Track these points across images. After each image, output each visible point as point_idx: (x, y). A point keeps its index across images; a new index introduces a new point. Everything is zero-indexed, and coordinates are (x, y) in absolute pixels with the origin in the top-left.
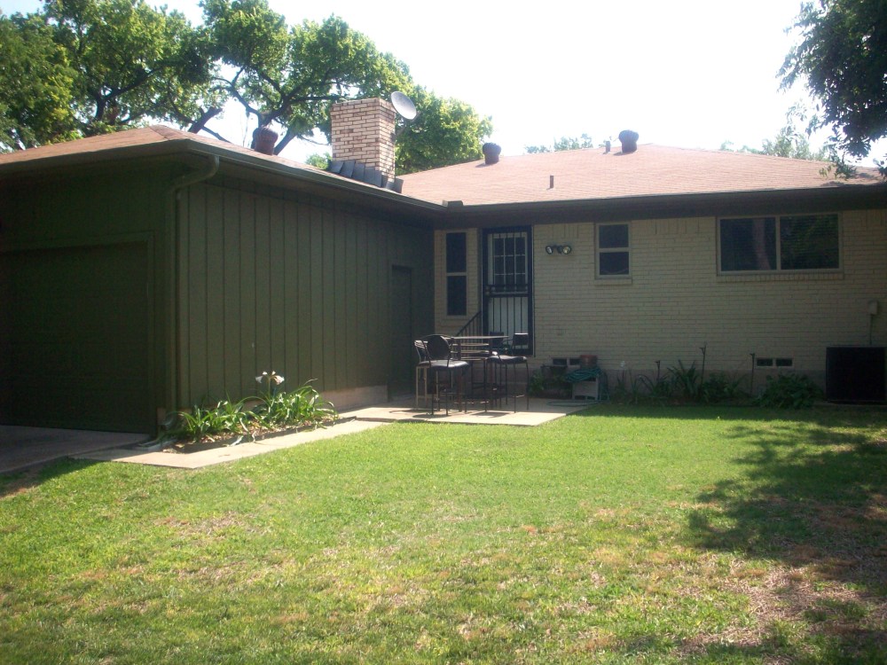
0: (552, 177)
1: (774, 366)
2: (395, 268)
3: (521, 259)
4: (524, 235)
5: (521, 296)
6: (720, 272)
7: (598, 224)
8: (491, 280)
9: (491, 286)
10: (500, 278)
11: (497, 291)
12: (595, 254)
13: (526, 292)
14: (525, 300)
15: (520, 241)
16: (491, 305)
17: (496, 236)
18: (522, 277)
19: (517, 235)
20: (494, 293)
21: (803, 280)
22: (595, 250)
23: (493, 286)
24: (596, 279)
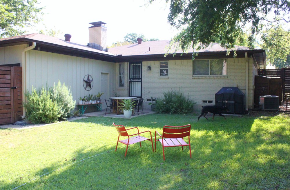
0: (149, 48)
1: (207, 103)
2: (102, 73)
3: (139, 71)
4: (140, 64)
5: (139, 81)
6: (193, 75)
7: (160, 61)
8: (131, 77)
9: (131, 79)
10: (134, 76)
11: (133, 80)
12: (159, 70)
13: (140, 80)
14: (140, 82)
15: (139, 66)
16: (131, 84)
17: (133, 64)
18: (139, 76)
19: (138, 64)
20: (132, 81)
21: (216, 78)
22: (159, 69)
23: (132, 78)
24: (159, 77)
